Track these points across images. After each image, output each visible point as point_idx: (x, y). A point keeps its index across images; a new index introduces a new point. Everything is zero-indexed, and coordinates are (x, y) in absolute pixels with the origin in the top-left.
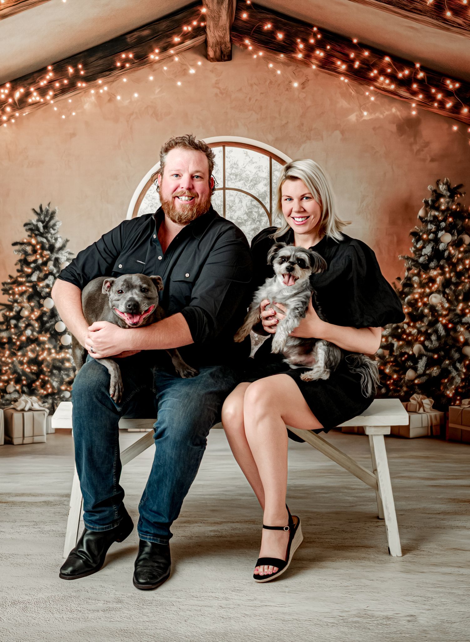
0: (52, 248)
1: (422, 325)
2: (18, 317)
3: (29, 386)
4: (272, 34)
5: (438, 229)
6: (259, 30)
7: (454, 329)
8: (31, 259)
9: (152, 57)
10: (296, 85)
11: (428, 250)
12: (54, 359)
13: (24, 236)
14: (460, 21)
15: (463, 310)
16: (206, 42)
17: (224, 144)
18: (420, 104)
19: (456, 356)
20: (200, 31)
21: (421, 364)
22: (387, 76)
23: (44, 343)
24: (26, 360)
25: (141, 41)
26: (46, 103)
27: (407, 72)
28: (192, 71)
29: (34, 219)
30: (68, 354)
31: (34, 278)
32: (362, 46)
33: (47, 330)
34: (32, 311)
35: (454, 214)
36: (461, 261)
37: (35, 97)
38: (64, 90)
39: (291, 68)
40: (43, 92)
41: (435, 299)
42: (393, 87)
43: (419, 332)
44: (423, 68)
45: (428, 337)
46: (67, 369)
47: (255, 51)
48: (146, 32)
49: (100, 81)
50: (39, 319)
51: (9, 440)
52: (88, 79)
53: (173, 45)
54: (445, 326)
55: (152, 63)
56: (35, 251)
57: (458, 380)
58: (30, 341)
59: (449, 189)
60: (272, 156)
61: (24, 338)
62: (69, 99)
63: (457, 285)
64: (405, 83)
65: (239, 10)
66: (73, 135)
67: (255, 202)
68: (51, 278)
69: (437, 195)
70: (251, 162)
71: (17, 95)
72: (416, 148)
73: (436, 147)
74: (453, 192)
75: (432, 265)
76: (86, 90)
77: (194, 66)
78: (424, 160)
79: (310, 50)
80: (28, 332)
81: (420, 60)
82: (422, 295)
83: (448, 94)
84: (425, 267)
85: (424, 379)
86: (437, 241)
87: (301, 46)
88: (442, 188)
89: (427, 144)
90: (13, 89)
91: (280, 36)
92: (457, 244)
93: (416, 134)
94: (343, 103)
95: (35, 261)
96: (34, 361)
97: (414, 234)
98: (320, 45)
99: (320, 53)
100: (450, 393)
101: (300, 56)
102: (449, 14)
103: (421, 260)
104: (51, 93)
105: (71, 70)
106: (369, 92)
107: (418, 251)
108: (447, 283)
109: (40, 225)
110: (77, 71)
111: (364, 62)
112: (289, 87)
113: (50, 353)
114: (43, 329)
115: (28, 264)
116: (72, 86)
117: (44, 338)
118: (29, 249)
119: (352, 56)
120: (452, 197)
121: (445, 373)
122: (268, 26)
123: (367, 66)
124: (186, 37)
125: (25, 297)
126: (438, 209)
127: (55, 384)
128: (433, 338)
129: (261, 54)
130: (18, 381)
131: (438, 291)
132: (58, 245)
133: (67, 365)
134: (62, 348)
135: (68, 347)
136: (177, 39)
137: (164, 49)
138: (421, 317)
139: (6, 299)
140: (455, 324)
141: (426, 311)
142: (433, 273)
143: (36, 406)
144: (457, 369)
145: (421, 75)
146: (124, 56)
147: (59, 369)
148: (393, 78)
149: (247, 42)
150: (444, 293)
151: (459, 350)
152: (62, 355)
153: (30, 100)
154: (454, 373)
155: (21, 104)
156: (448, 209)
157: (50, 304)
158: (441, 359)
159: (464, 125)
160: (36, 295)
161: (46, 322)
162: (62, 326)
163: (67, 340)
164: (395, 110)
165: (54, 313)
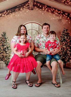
3: (2, 59)
4: (39, 6)
5: (64, 36)
6: (37, 5)
7: (67, 51)
8: (2, 40)
9: (21, 9)
10: (43, 14)
11: (63, 39)
12: (6, 55)
13: (1, 36)
14: (68, 4)
15: (68, 48)
16: (29, 7)
17: (32, 23)
18: (62, 17)
19: (67, 55)
20: (28, 5)
21: (62, 56)
22: (57, 12)
23: (4, 53)
24: (1, 55)
25: (19, 7)
26: (5, 16)
27: (60, 12)
28: (27, 11)
29: (3, 34)
30: (8, 55)
31: (3, 43)
32: (53, 8)
33: (5, 51)
34: (2, 48)
35: (67, 34)
36: (68, 41)
37: (3, 15)
38: (7, 14)
39: (42, 11)
40: (4, 14)
41: (64, 46)
42: (58, 14)
43: (61, 51)
44: (62, 11)
45: (63, 52)
46: (8, 57)
47: (37, 9)
48: (20, 6)
49: (13, 13)
53: (24, 8)
54: (65, 51)
55: (21, 10)
56: (3, 39)
57: (67, 59)
58: (2, 52)
59: (66, 30)
60: (39, 24)
61: (1, 52)
62: (8, 16)
63: (67, 44)
64: (59, 14)
65: (34, 2)
66: (9, 21)
67: (37, 32)
68: (5, 43)
69: (64, 31)
70: (36, 25)
72: (61, 23)
73: (64, 23)
74: (67, 30)
75: (63, 41)
76: (11, 14)
77: (28, 11)
78: (62, 25)
79: (45, 8)
80: (2, 51)
81: (62, 10)
82: (62, 46)
83: (66, 15)
84: (62, 42)
85: (62, 59)
86: (64, 38)
87: (44, 8)
88: (65, 30)
89: (63, 23)
91: (41, 6)
92: (67, 38)
93: (61, 21)
94: (50, 17)
95: (3, 40)
97: (61, 37)
98: (47, 8)
99: (46, 9)
100: (66, 61)
101: (44, 9)
102: (66, 3)
103: (62, 40)
104: (6, 15)
105: (9, 11)
106: (54, 15)
107: (61, 39)
109: (4, 35)
110: (10, 11)
111: (53, 10)
112: (42, 14)
113: (5, 54)
115: (2, 41)
116: (9, 14)
117: (4, 52)
118: (2, 38)
119: (51, 9)
120: (66, 31)
121: (65, 58)
122: (39, 5)
123: (54, 11)
124: (26, 6)
125: (1, 46)
126: (64, 33)
127: (6, 59)
128: (64, 52)
129: (38, 9)
131: (64, 45)
132: (6, 38)
133: (8, 56)
134: (7, 54)
135: (8, 53)
136: (25, 7)
137: (23, 8)
140: (67, 50)
141: (63, 48)
142: (64, 42)
143: (3, 63)
144: (67, 57)
145: (62, 12)
146: (17, 9)
147: (6, 57)
148: (58, 13)
149: (35, 7)
150: (65, 45)
151: (68, 54)
152: (7, 55)
153: (2, 16)
154: (67, 58)
155: (1, 16)
156: (66, 33)
157: (5, 47)
158: (65, 56)
159: (68, 20)
160: (3, 45)
161: (4, 50)
162: (7, 50)
163: (8, 52)
164: (58, 18)
165: (6, 48)
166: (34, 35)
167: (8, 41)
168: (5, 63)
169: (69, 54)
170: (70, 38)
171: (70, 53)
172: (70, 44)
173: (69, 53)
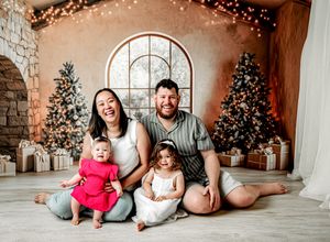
0: (72, 82)
1: (237, 117)
2: (56, 113)
3: (61, 144)
5: (244, 74)
7: (251, 118)
8: (62, 86)
10: (182, 9)
11: (240, 83)
12: (73, 132)
13: (59, 76)
15: (255, 110)
17: (150, 35)
18: (237, 18)
21: (236, 134)
22: (222, 5)
23: (68, 125)
24: (60, 132)
26: (69, 16)
27: (231, 4)
28: (135, 2)
29: (64, 69)
30: (79, 129)
31: (64, 95)
34: (63, 110)
35: (251, 67)
36: (254, 88)
37: (64, 13)
38: (77, 10)
40: (68, 11)
41: (243, 105)
42: (225, 10)
43: (236, 120)
44: (238, 2)
45: (239, 122)
46: (78, 136)
49: (94, 6)
50: (66, 114)
51: (52, 169)
52: (88, 5)
54: (247, 117)
56: (64, 83)
57: (252, 141)
58: (62, 124)
59: (249, 56)
60: (171, 40)
61: (59, 122)
62: (80, 14)
63: (252, 99)
64: (230, 9)
66: (81, 31)
67: (163, 62)
68: (71, 95)
69: (244, 59)
70: (162, 43)
71: (56, 12)
72: (235, 37)
73: (243, 37)
74: (251, 57)
75: (241, 90)
76: (87, 10)
78: (239, 43)
80: (61, 120)
82: (237, 103)
83: (249, 14)
84: (238, 91)
85: (238, 140)
86: (244, 79)
88: (246, 55)
89: (240, 36)
90: (54, 9)
92: (252, 81)
93: (235, 31)
94: (203, 17)
95: (64, 88)
96: (64, 133)
97: (234, 76)
100: (249, 147)
103: (237, 88)
104: (72, 11)
105: (80, 1)
106: (214, 12)
107: (235, 83)
108: (248, 98)
109: (67, 71)
110: (83, 1)
112: (179, 10)
113: (71, 129)
114: (68, 118)
115: (61, 89)
116: (81, 8)
118: (61, 82)
120: (250, 60)
121: (247, 138)
125: (60, 104)
126: (244, 65)
127: (73, 143)
128: (242, 122)
130: (56, 142)
131: (244, 102)
132: (75, 80)
133: (79, 134)
134: (76, 127)
135: (79, 127)
138: (236, 113)
139: (51, 105)
140: (251, 116)
141: (239, 110)
142: (242, 93)
143: (64, 153)
144: (252, 136)
145: (237, 5)
147: (75, 136)
148: (225, 6)
150: (247, 103)
151: (253, 128)
152: (76, 130)
153: (62, 14)
154: (251, 138)
155: (58, 16)
156: (249, 65)
157: (71, 107)
158: (245, 132)
159: (256, 28)
160: (65, 103)
161: (69, 115)
162: (76, 117)
163: (78, 123)
164: (226, 21)
165: (72, 111)
166: (156, 71)
167: (78, 90)
168: (72, 156)
169: (257, 128)
170: (260, 81)
171: (260, 124)
172: (260, 99)
173: (256, 125)
